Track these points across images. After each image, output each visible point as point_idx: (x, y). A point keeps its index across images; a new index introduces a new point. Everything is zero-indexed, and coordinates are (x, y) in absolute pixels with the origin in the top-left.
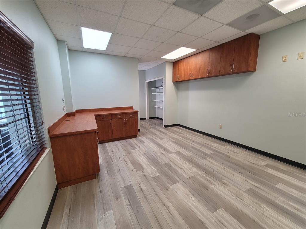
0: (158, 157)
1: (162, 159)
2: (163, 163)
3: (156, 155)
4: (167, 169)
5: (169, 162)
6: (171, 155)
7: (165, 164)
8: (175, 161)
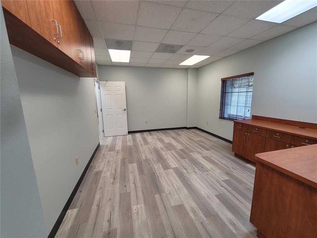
0: (191, 165)
1: (186, 163)
2: (186, 160)
3: (193, 168)
4: (184, 156)
5: (180, 159)
6: (176, 166)
7: (184, 159)
8: (174, 160)
